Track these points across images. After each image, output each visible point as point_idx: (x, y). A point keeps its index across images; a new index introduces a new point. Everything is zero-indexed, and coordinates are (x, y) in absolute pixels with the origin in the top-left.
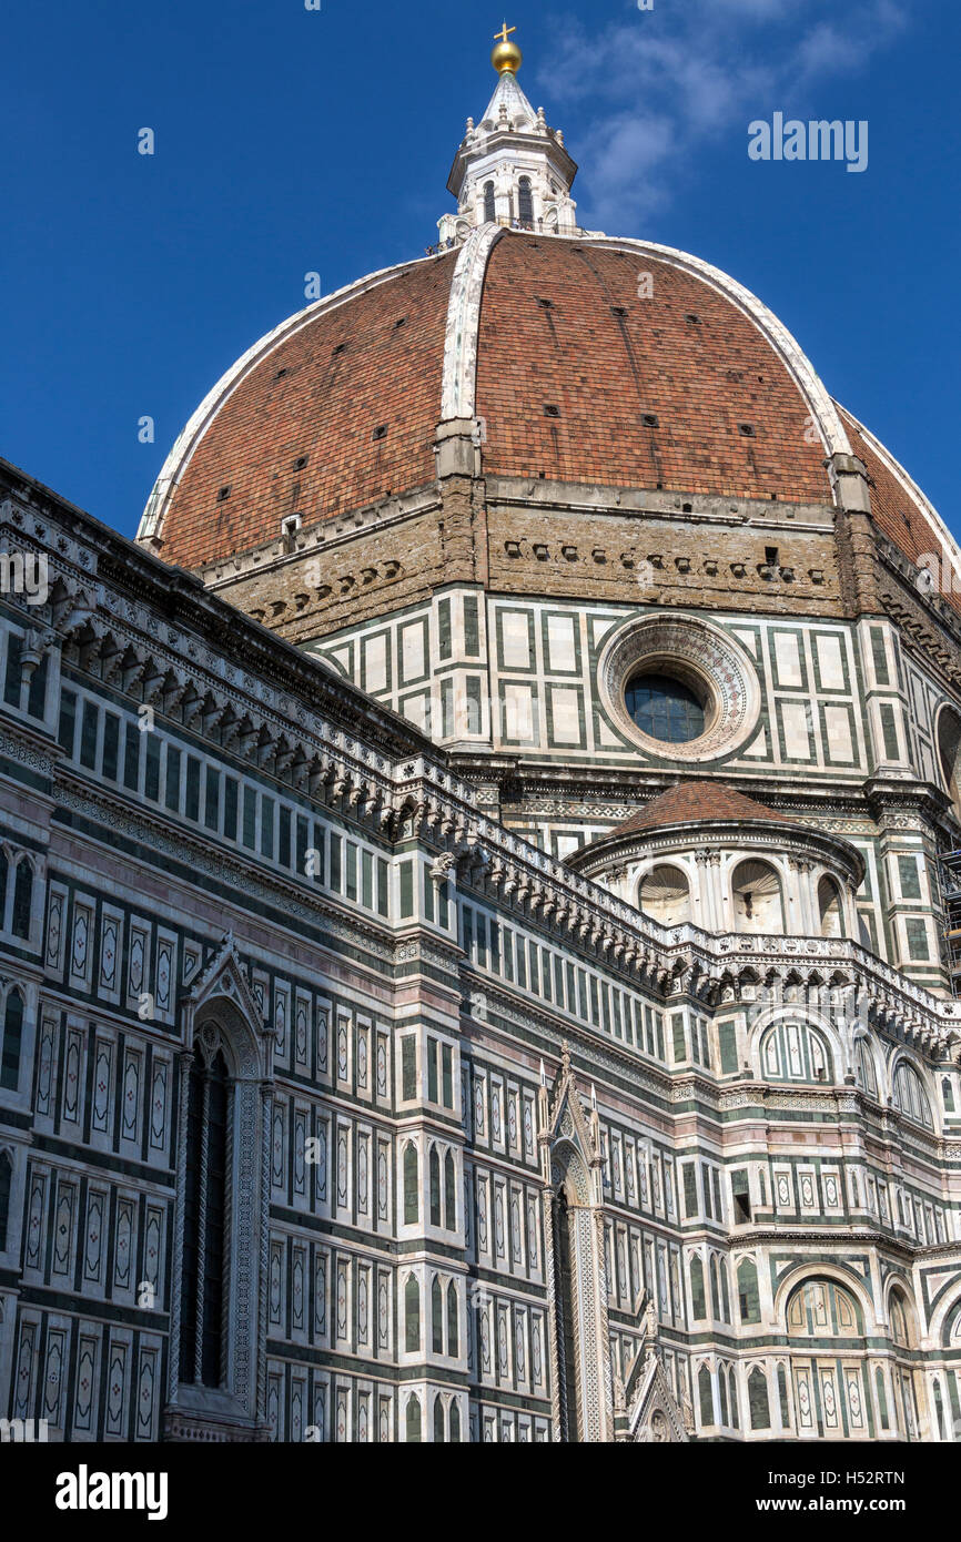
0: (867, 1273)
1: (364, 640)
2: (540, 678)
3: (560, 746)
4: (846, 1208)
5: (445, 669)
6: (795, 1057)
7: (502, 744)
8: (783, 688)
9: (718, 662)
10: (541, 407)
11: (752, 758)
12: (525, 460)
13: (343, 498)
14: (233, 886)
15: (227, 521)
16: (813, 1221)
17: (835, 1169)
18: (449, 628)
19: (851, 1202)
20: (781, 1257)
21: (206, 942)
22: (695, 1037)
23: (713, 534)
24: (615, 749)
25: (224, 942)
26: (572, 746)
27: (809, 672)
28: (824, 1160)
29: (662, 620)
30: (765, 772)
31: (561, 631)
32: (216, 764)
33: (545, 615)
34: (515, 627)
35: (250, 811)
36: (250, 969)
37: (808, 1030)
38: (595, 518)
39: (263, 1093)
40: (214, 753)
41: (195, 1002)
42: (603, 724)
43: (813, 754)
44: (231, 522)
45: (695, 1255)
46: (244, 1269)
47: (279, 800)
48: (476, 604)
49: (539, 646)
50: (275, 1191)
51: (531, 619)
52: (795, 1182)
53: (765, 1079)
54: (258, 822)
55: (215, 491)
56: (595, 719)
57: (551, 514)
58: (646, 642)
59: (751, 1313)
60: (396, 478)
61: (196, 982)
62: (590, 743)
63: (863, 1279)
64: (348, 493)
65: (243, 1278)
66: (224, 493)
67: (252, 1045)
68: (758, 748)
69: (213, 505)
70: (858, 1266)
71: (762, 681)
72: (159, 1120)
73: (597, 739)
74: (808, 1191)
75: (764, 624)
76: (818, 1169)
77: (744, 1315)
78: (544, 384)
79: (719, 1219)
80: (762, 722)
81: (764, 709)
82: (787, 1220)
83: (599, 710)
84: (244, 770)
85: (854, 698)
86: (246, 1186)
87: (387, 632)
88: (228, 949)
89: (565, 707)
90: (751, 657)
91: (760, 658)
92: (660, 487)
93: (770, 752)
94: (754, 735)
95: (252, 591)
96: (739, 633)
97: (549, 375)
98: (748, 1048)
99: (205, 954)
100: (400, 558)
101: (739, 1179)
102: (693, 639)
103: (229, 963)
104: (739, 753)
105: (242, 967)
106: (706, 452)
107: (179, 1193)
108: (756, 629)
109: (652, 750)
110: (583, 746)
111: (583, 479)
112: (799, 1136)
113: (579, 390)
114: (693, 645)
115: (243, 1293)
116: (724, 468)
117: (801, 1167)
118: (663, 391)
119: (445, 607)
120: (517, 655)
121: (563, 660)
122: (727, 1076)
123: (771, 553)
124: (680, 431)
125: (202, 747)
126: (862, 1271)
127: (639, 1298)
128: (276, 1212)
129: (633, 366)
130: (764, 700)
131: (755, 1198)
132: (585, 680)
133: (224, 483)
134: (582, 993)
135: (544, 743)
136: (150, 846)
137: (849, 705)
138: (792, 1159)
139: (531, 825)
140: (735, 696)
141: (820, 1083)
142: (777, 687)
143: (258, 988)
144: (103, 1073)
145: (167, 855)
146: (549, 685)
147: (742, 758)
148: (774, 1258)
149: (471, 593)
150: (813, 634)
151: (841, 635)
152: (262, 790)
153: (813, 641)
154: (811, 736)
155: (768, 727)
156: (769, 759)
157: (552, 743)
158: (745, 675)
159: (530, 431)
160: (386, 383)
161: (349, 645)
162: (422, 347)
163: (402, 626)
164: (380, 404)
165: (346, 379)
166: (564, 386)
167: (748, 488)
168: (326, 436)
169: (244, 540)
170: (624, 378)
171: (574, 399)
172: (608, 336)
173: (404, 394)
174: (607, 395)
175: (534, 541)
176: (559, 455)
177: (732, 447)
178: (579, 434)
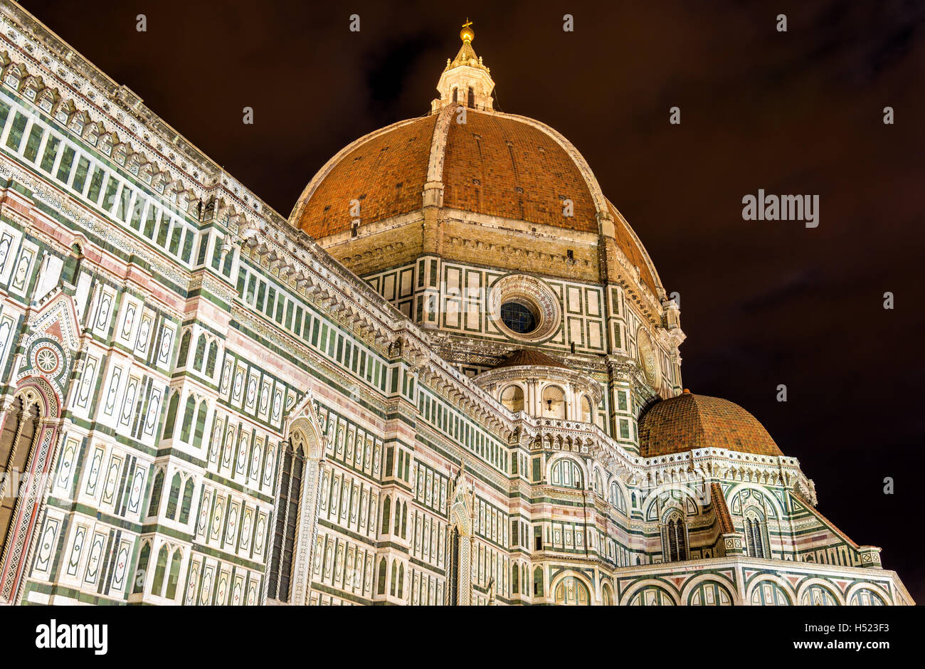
0: (594, 577)
1: (384, 276)
2: (463, 299)
3: (470, 330)
4: (586, 546)
5: (420, 291)
6: (567, 475)
7: (444, 326)
8: (571, 312)
9: (543, 299)
10: (472, 180)
11: (555, 342)
12: (463, 202)
13: (380, 214)
14: (313, 368)
15: (327, 220)
16: (570, 551)
17: (582, 528)
18: (423, 273)
19: (588, 544)
20: (554, 567)
21: (299, 392)
22: (522, 463)
23: (544, 241)
24: (495, 333)
25: (307, 393)
26: (475, 330)
27: (583, 307)
28: (577, 524)
29: (519, 277)
30: (561, 349)
32: (310, 311)
33: (467, 271)
34: (453, 275)
35: (324, 335)
36: (318, 407)
37: (573, 464)
38: (493, 230)
39: (320, 465)
40: (309, 306)
41: (291, 419)
42: (490, 322)
43: (583, 343)
44: (329, 221)
45: (515, 563)
46: (304, 547)
47: (338, 332)
48: (436, 264)
49: (463, 285)
50: (322, 511)
51: (461, 272)
52: (563, 533)
53: (552, 485)
54: (328, 340)
55: (323, 207)
56: (486, 318)
58: (512, 287)
59: (539, 592)
60: (405, 206)
61: (292, 409)
62: (483, 330)
63: (591, 580)
64: (382, 211)
65: (303, 552)
66: (326, 209)
67: (316, 442)
68: (558, 338)
69: (321, 214)
70: (589, 574)
71: (562, 309)
72: (269, 471)
73: (487, 328)
74: (568, 538)
75: (564, 283)
76: (574, 528)
77: (536, 593)
79: (527, 548)
80: (562, 326)
81: (563, 321)
82: (558, 550)
83: (488, 315)
84: (323, 315)
85: (603, 319)
86: (308, 508)
87: (395, 273)
88: (308, 396)
89: (473, 313)
90: (558, 297)
91: (562, 298)
92: (522, 219)
93: (564, 340)
94: (557, 332)
98: (546, 470)
99: (297, 398)
100: (404, 241)
101: (538, 530)
102: (532, 287)
103: (309, 403)
104: (550, 340)
105: (316, 405)
106: (543, 206)
107: (274, 508)
108: (561, 285)
109: (511, 336)
110: (480, 331)
111: (488, 213)
112: (566, 513)
113: (489, 174)
114: (533, 290)
115: (302, 559)
116: (551, 214)
117: (566, 527)
118: (526, 178)
119: (422, 263)
120: (453, 288)
121: (473, 291)
122: (535, 482)
123: (570, 252)
124: (533, 196)
125: (304, 302)
126: (591, 576)
127: (488, 580)
128: (321, 522)
129: (514, 167)
130: (563, 317)
131: (545, 539)
132: (483, 302)
133: (328, 204)
134: (472, 437)
135: (462, 327)
136: (276, 345)
137: (600, 322)
138: (562, 523)
140: (549, 314)
141: (578, 488)
142: (569, 311)
143: (321, 416)
144: (244, 447)
145: (282, 349)
146: (467, 302)
147: (551, 342)
148: (551, 567)
149: (434, 258)
151: (598, 291)
152: (331, 326)
153: (586, 292)
154: (582, 334)
155: (563, 329)
156: (563, 343)
157: (466, 328)
158: (555, 305)
159: (466, 190)
160: (404, 165)
161: (378, 278)
162: (421, 151)
163: (402, 272)
164: (400, 174)
165: (386, 163)
166: (483, 172)
167: (561, 223)
168: (375, 186)
169: (334, 230)
170: (509, 172)
171: (487, 178)
172: (504, 153)
173: (411, 170)
174: (502, 178)
175: (464, 238)
176: (478, 202)
177: (555, 205)
178: (488, 194)
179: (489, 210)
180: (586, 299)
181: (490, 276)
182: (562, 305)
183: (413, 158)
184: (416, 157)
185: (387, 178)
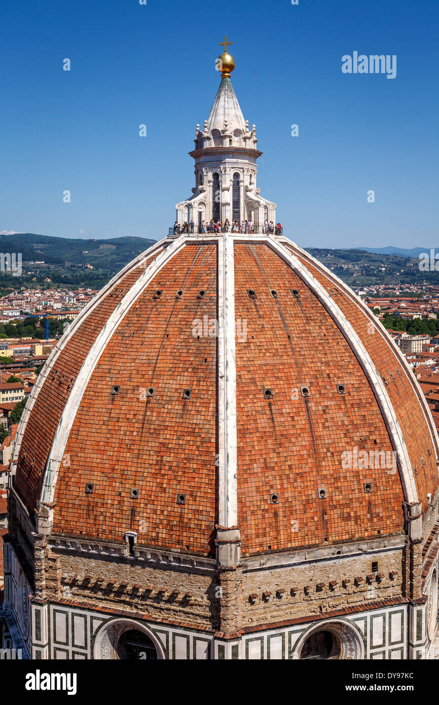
1: (174, 634)
9: (346, 634)
10: (269, 497)
12: (261, 540)
13: (160, 535)
15: (93, 511)
23: (349, 561)
27: (387, 636)
31: (276, 643)
33: (269, 638)
44: (95, 513)
51: (262, 642)
57: (273, 571)
60: (192, 540)
66: (89, 488)
69: (83, 493)
71: (366, 646)
75: (369, 614)
78: (270, 476)
85: (404, 645)
87: (187, 636)
90: (362, 635)
91: (366, 634)
92: (326, 540)
96: (357, 622)
97: (273, 469)
100: (193, 589)
106: (348, 510)
108: (365, 618)
111: (289, 546)
113: (288, 477)
114: (335, 627)
118: (329, 467)
124: (337, 497)
129: (314, 448)
133: (88, 479)
137: (402, 648)
140: (351, 650)
142: (372, 647)
150: (391, 613)
151: (402, 613)
153: (390, 616)
160: (183, 456)
161: (167, 633)
162: (203, 435)
163: (195, 639)
164: (180, 473)
165: (156, 433)
166: (280, 476)
167: (367, 530)
168: (149, 479)
169: (104, 531)
170: (310, 461)
171: (285, 486)
172: (302, 421)
173: (194, 475)
174: (302, 477)
175: (265, 589)
176: (278, 532)
177: (361, 503)
178: (288, 513)
179: (291, 542)
180: (390, 626)
181: (293, 635)
182: (365, 641)
183: (194, 448)
184: (198, 447)
185: (163, 472)
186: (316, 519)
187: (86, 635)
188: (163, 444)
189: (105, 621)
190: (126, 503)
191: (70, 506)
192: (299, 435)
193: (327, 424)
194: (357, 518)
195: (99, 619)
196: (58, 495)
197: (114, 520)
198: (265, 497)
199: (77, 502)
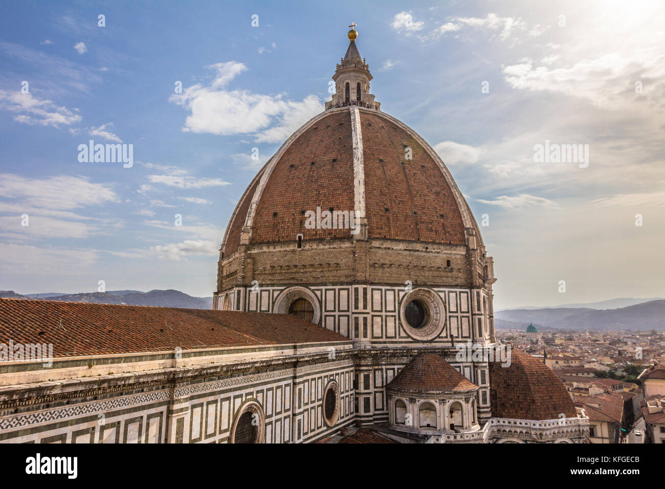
1: (326, 290)
2: (384, 314)
3: (389, 338)
5: (356, 313)
7: (372, 338)
9: (433, 302)
10: (384, 209)
11: (442, 337)
12: (380, 231)
13: (318, 232)
15: (276, 227)
18: (358, 299)
23: (432, 256)
24: (405, 337)
26: (392, 338)
27: (458, 306)
29: (419, 290)
30: (445, 342)
31: (390, 296)
33: (386, 291)
34: (377, 295)
38: (400, 252)
42: (401, 329)
43: (458, 335)
44: (278, 228)
49: (384, 302)
51: (382, 292)
55: (272, 212)
56: (399, 327)
57: (387, 251)
60: (338, 231)
62: (397, 336)
66: (275, 214)
68: (444, 334)
69: (271, 218)
71: (446, 310)
73: (399, 334)
75: (447, 290)
78: (384, 198)
80: (445, 324)
81: (446, 320)
83: (400, 324)
85: (469, 314)
87: (334, 290)
89: (391, 324)
90: (443, 302)
91: (445, 302)
92: (418, 240)
93: (447, 335)
94: (443, 330)
95: (285, 257)
96: (440, 293)
97: (386, 195)
100: (339, 262)
102: (426, 295)
104: (439, 336)
106: (431, 226)
108: (444, 292)
109: (414, 337)
110: (395, 337)
111: (397, 238)
113: (395, 201)
118: (418, 201)
119: (356, 290)
120: (377, 307)
121: (390, 307)
123: (448, 262)
124: (424, 218)
129: (409, 190)
130: (446, 317)
132: (396, 314)
133: (274, 210)
135: (384, 337)
137: (468, 317)
139: (380, 367)
140: (437, 313)
142: (450, 312)
146: (386, 316)
147: (439, 338)
149: (365, 286)
150: (460, 292)
151: (467, 293)
153: (460, 295)
154: (458, 328)
155: (447, 326)
156: (446, 337)
157: (387, 337)
158: (441, 308)
159: (381, 219)
160: (332, 189)
161: (321, 290)
162: (344, 177)
163: (339, 290)
164: (330, 197)
165: (316, 181)
166: (390, 200)
167: (443, 239)
168: (311, 204)
169: (283, 237)
170: (407, 196)
171: (393, 205)
172: (401, 176)
173: (339, 197)
174: (403, 203)
175: (382, 261)
176: (390, 229)
177: (439, 224)
178: (395, 220)
179: (397, 236)
180: (460, 301)
181: (400, 293)
182: (445, 307)
183: (339, 184)
184: (341, 183)
185: (320, 199)
186: (412, 227)
187: (269, 303)
188: (320, 185)
189: (282, 291)
190: (297, 219)
191: (263, 227)
192: (400, 182)
193: (416, 181)
194: (436, 232)
195: (278, 290)
196: (255, 222)
197: (290, 229)
198: (382, 209)
199: (267, 224)
